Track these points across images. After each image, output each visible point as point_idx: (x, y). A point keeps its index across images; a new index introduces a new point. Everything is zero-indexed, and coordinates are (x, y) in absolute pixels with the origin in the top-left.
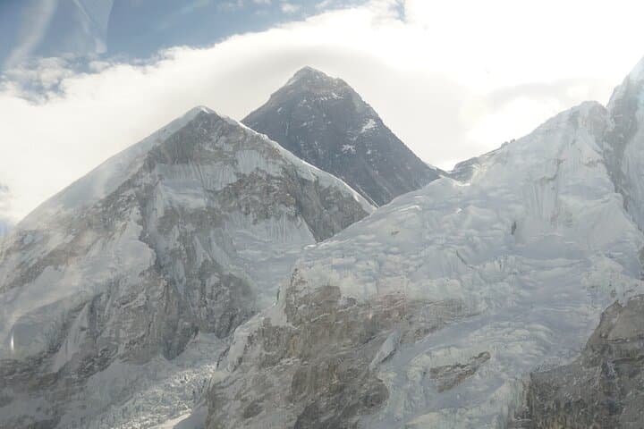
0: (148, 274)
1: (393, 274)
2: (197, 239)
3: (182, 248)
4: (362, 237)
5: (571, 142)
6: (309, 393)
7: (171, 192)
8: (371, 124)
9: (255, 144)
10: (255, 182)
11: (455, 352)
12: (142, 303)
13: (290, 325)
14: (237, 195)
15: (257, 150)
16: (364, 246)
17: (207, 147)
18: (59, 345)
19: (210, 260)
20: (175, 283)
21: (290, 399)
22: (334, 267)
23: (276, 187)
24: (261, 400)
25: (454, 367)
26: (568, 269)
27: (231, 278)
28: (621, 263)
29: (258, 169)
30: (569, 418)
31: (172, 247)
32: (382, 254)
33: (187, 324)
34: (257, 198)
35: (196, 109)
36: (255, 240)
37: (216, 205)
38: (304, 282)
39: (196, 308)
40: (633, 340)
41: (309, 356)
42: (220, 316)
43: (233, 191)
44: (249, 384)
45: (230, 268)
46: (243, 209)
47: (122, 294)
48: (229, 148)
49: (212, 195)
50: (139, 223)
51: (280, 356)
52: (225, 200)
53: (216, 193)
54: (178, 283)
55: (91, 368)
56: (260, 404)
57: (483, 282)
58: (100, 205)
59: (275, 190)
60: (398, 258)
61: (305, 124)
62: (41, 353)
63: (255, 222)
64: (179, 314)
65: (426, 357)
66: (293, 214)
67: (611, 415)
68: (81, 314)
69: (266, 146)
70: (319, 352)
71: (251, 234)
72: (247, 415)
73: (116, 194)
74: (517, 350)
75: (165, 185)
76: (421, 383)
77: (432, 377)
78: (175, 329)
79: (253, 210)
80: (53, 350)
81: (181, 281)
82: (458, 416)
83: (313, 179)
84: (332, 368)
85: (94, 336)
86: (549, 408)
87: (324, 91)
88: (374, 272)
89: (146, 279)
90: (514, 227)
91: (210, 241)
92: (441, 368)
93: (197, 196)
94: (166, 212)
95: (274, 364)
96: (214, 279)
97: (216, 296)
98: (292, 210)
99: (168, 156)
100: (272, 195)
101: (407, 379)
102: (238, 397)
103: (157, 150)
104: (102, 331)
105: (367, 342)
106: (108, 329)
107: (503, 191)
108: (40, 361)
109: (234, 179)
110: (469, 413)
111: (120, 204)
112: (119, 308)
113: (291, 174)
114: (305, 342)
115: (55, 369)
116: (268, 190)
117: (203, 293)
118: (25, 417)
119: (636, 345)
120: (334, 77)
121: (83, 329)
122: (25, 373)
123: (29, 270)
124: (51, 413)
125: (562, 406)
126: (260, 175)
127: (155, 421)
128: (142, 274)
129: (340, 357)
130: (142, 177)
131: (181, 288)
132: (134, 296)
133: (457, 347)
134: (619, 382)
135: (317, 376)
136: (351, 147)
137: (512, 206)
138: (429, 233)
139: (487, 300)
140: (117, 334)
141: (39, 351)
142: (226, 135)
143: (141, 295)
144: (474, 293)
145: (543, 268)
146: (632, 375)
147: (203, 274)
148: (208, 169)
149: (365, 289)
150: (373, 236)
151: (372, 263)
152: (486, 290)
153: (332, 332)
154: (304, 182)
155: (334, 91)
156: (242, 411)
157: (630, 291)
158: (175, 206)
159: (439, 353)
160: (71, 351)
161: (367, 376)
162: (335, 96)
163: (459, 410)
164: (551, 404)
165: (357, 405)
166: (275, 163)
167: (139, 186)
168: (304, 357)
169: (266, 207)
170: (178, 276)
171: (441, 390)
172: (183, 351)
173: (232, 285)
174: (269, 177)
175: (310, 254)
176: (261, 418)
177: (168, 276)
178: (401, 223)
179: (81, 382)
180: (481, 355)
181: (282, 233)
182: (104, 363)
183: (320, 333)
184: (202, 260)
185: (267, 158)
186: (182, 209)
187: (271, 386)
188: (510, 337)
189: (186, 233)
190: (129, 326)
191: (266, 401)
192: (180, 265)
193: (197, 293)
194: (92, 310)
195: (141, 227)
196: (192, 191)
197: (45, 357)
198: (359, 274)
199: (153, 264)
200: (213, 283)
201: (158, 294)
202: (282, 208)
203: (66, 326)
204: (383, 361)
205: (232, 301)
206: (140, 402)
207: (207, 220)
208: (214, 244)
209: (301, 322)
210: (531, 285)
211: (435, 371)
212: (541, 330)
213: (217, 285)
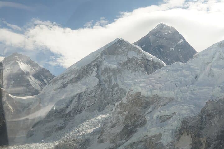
0: (96, 87)
1: (156, 89)
2: (112, 77)
3: (108, 79)
4: (150, 78)
5: (218, 51)
6: (129, 122)
7: (107, 63)
8: (181, 41)
9: (134, 49)
10: (133, 60)
11: (167, 112)
12: (93, 95)
13: (127, 102)
14: (127, 64)
15: (135, 51)
16: (151, 81)
17: (120, 50)
18: (69, 106)
19: (116, 83)
20: (104, 90)
21: (124, 123)
22: (140, 87)
23: (139, 62)
24: (116, 123)
25: (166, 116)
26: (208, 90)
27: (121, 89)
28: (221, 88)
29: (134, 57)
30: (189, 131)
31: (105, 79)
32: (154, 84)
33: (106, 102)
34: (133, 65)
35: (118, 39)
36: (131, 78)
37: (120, 67)
38: (132, 91)
39: (110, 97)
40: (212, 110)
41: (130, 111)
42: (116, 100)
43: (126, 63)
44: (114, 119)
45: (122, 86)
46: (128, 69)
47: (88, 92)
48: (126, 50)
49: (119, 64)
50: (96, 72)
51: (123, 111)
52: (123, 66)
53: (120, 64)
54: (105, 90)
55: (77, 113)
56: (116, 124)
57: (181, 92)
58: (86, 66)
59: (138, 63)
60: (158, 85)
61: (158, 41)
62: (64, 108)
63: (131, 72)
64: (104, 98)
65: (159, 113)
66: (143, 70)
67: (200, 130)
68: (76, 97)
69: (137, 50)
70: (133, 110)
71: (130, 76)
72: (112, 127)
73: (91, 63)
74: (184, 112)
75: (105, 61)
76: (156, 120)
77: (160, 118)
78: (102, 103)
79: (131, 69)
80: (67, 107)
81: (106, 89)
82: (162, 129)
83: (152, 60)
84: (135, 115)
85: (79, 104)
86: (185, 128)
87: (166, 31)
88: (151, 88)
89: (96, 88)
90: (196, 77)
91: (117, 78)
92: (163, 116)
93: (115, 64)
94: (105, 69)
95: (122, 113)
96: (116, 89)
97: (116, 94)
98: (143, 69)
99: (107, 53)
100: (137, 64)
101: (153, 119)
102: (111, 122)
103: (104, 51)
104: (81, 103)
105: (146, 108)
106: (83, 102)
107: (195, 66)
108: (63, 110)
109: (127, 60)
110: (165, 128)
111: (91, 67)
112: (87, 96)
113: (144, 58)
114: (130, 107)
115: (67, 112)
116: (137, 63)
117: (112, 93)
118: (57, 125)
119: (212, 112)
120: (170, 26)
121: (76, 102)
122: (58, 113)
123: (64, 85)
124: (64, 124)
125: (188, 127)
126: (135, 58)
127: (90, 128)
128: (95, 87)
129: (138, 112)
130: (99, 58)
131: (106, 91)
132: (91, 93)
133: (168, 110)
134: (205, 122)
135: (131, 117)
136: (173, 49)
137: (196, 71)
138: (170, 78)
139: (181, 98)
140: (85, 104)
141: (63, 107)
142: (126, 46)
143: (94, 93)
144: (178, 95)
145: (200, 89)
146: (209, 120)
147: (113, 87)
148: (119, 57)
149: (148, 93)
150: (153, 78)
151: (151, 86)
152: (181, 95)
153: (137, 105)
154: (148, 61)
155: (170, 31)
156: (111, 126)
157: (221, 97)
158: (108, 67)
159: (162, 112)
160: (72, 108)
161: (143, 117)
162: (170, 32)
163: (162, 127)
164: (185, 127)
165: (138, 125)
166: (139, 55)
167: (98, 61)
168: (129, 112)
169: (135, 68)
170: (105, 88)
171: (161, 122)
172: (104, 109)
173: (121, 91)
174: (137, 59)
175: (135, 83)
176: (116, 128)
177: (102, 88)
178: (161, 75)
179: (73, 116)
180: (174, 113)
181: (139, 76)
182: (80, 111)
183: (134, 105)
184: (113, 83)
185: (137, 53)
186: (109, 68)
187: (120, 119)
188: (183, 108)
189: (110, 75)
190: (89, 101)
191: (118, 123)
192: (106, 85)
193: (110, 93)
194: (79, 96)
195: (96, 73)
196: (114, 63)
197: (65, 109)
198: (146, 89)
199: (98, 84)
200: (116, 90)
201: (98, 93)
202: (140, 68)
203: (71, 101)
204: (148, 114)
205: (121, 96)
206: (87, 123)
207: (116, 72)
208: (118, 79)
209: (130, 102)
210: (196, 94)
211: (161, 117)
212: (192, 107)
213: (117, 91)
